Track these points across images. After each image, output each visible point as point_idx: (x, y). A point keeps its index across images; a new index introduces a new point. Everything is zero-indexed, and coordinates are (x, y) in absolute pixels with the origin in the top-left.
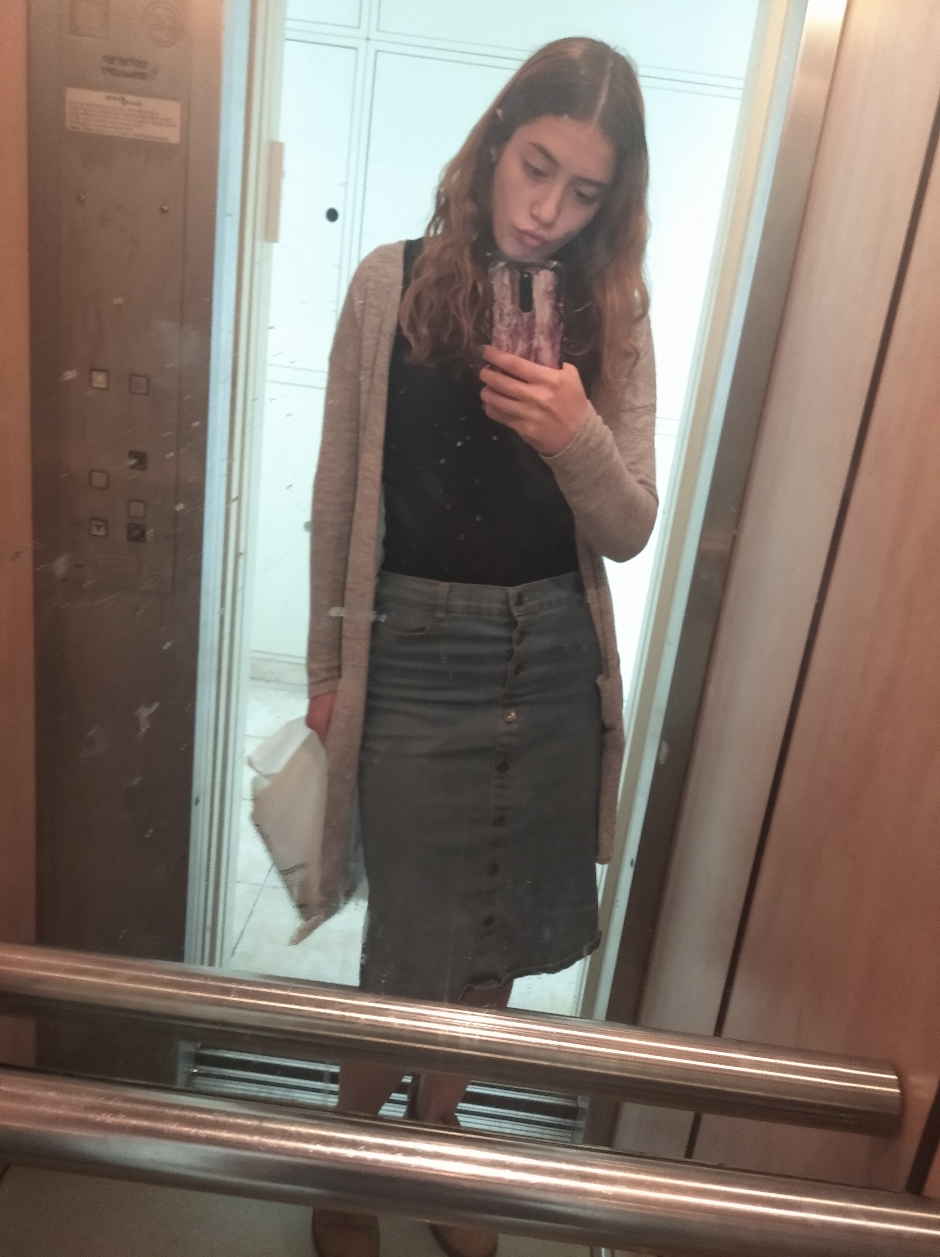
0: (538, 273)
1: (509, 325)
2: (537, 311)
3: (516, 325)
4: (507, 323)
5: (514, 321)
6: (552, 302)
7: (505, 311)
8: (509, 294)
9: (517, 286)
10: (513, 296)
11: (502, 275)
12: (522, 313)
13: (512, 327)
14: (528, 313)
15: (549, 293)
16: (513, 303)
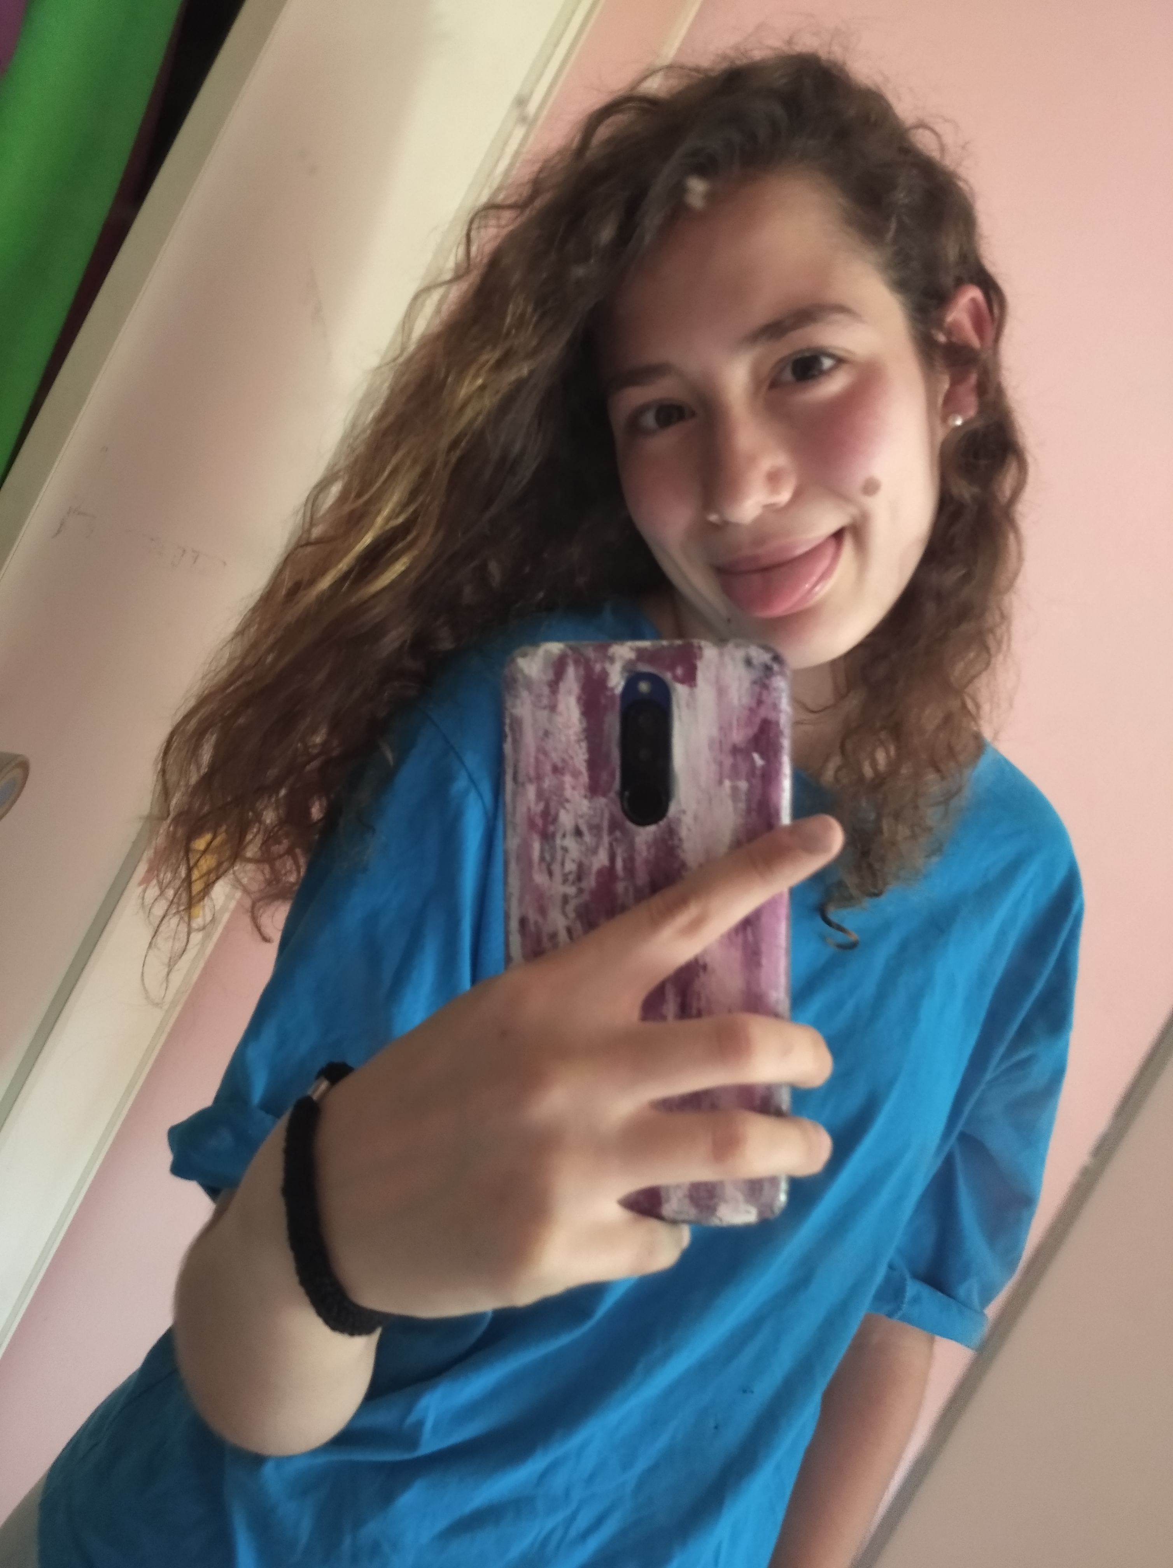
0: (690, 678)
1: (580, 874)
2: (687, 820)
3: (608, 875)
4: (570, 866)
5: (601, 859)
6: (743, 785)
7: (566, 819)
8: (580, 757)
9: (613, 724)
10: (595, 763)
11: (554, 685)
12: (629, 825)
13: (590, 882)
14: (652, 828)
15: (735, 750)
16: (594, 789)
